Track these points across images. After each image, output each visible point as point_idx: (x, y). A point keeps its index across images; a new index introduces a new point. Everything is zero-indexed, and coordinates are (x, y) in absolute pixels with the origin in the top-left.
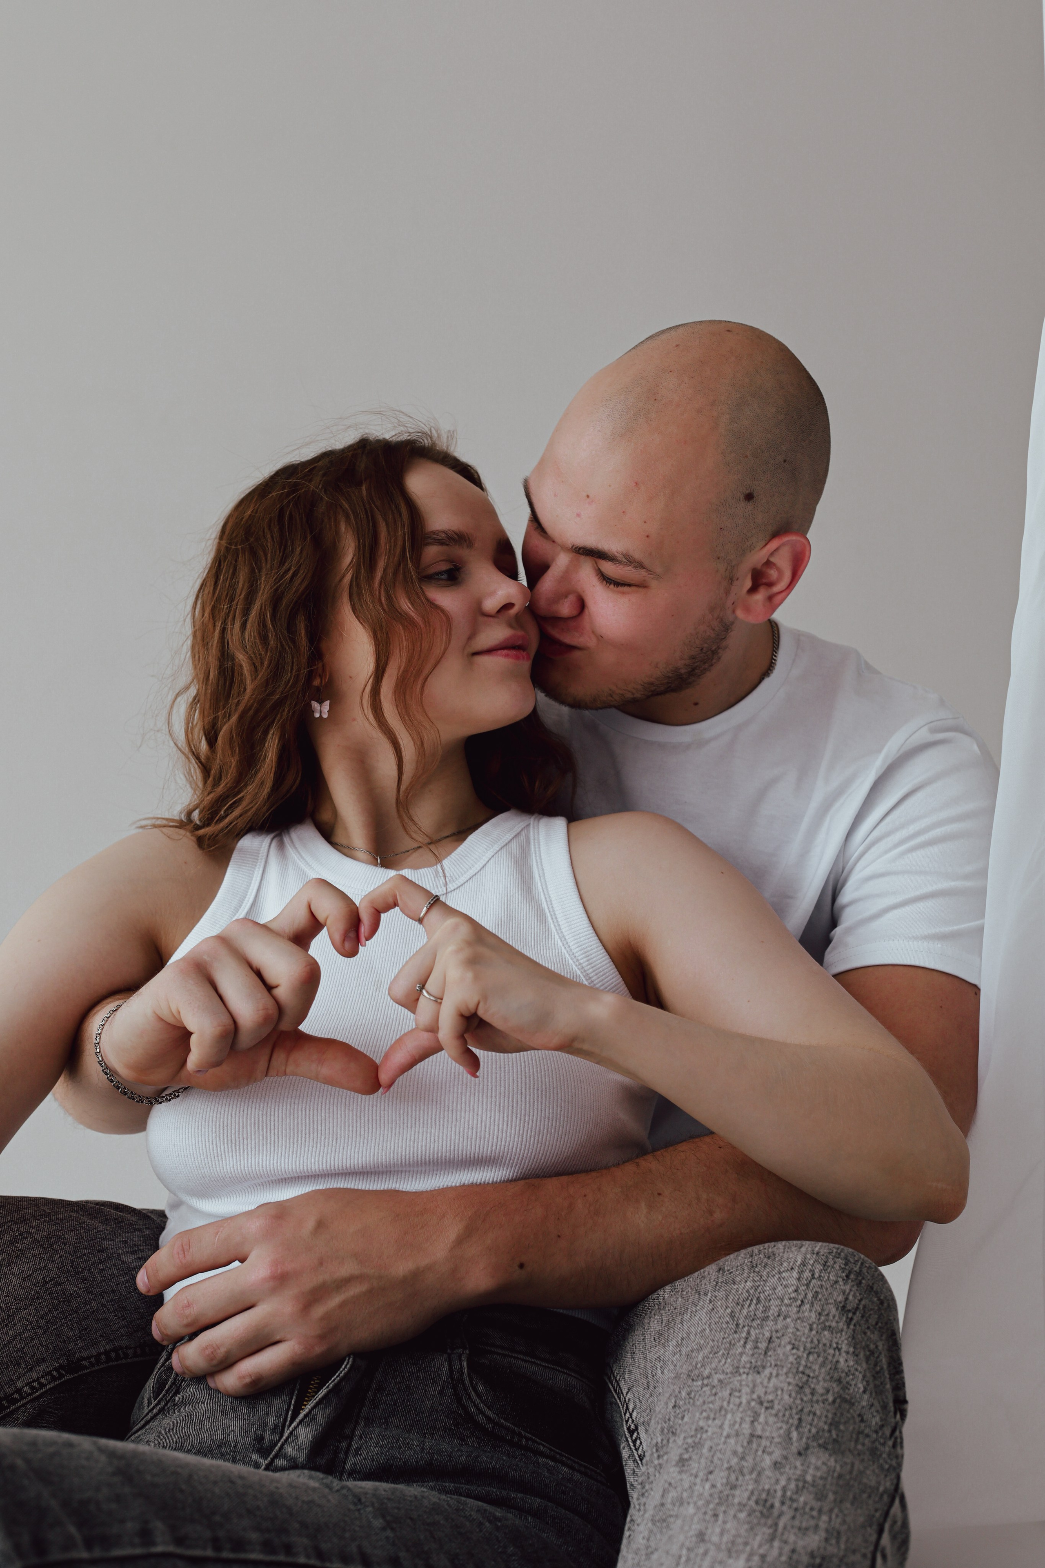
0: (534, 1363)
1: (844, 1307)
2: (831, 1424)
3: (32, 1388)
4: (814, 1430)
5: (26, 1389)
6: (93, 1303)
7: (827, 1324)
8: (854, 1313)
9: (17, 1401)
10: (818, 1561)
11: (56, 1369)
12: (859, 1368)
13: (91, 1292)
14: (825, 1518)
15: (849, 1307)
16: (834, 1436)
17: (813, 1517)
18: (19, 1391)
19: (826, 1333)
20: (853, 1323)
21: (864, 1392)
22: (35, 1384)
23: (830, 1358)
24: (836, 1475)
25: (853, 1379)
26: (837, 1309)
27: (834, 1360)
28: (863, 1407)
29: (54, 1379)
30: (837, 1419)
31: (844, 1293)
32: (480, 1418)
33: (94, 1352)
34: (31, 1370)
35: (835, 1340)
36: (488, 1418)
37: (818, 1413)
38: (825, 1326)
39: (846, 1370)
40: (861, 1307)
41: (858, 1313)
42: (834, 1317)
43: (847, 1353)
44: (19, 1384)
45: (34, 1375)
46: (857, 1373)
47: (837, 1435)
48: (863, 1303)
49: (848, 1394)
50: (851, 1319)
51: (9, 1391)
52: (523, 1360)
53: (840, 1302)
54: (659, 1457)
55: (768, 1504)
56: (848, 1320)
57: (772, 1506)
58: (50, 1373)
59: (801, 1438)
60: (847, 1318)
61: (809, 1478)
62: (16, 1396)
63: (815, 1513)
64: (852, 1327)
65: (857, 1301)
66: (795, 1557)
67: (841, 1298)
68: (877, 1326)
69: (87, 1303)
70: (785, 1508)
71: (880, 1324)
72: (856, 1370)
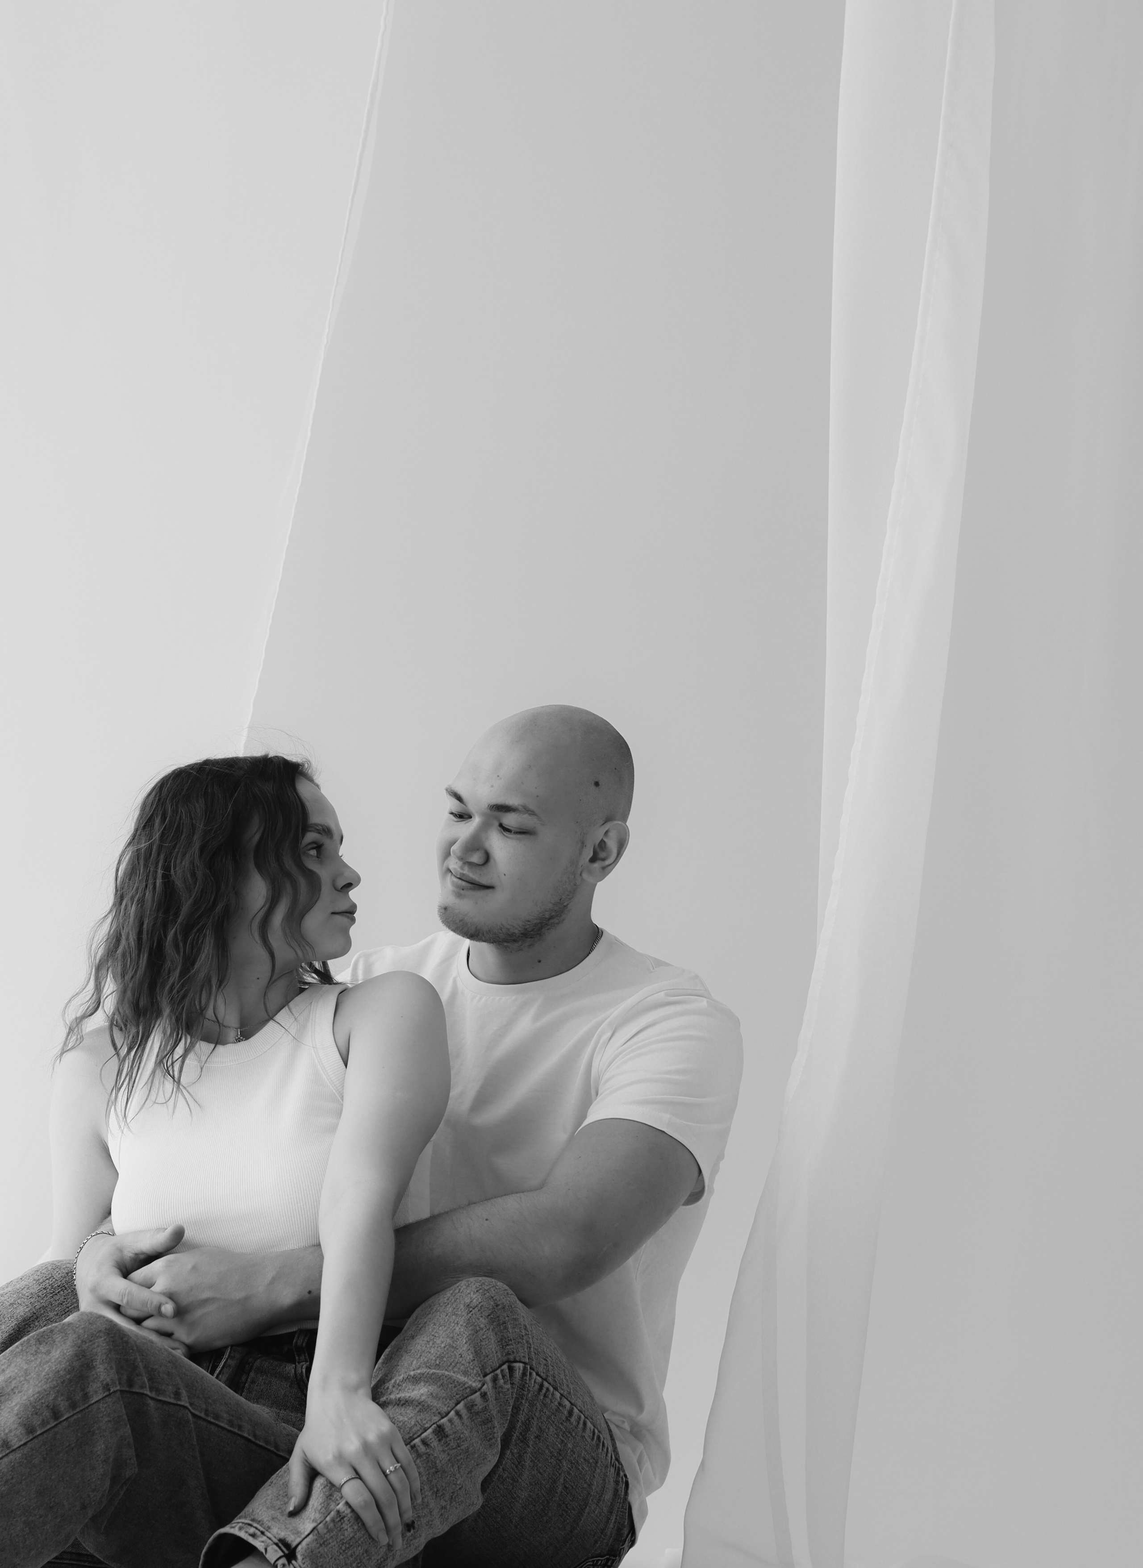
1: (468, 1305)
7: (456, 1313)
8: (474, 1309)
12: (466, 1333)
15: (471, 1305)
19: (454, 1317)
20: (471, 1313)
21: (466, 1343)
23: (451, 1327)
25: (460, 1338)
26: (464, 1306)
31: (471, 1299)
35: (458, 1320)
38: (455, 1314)
39: (458, 1333)
40: (479, 1306)
41: (476, 1309)
42: (461, 1310)
43: (462, 1325)
46: (464, 1335)
48: (482, 1304)
49: (456, 1344)
50: (471, 1311)
53: (467, 1303)
56: (469, 1312)
60: (469, 1310)
64: (470, 1315)
65: (478, 1303)
67: (468, 1301)
72: (464, 1333)
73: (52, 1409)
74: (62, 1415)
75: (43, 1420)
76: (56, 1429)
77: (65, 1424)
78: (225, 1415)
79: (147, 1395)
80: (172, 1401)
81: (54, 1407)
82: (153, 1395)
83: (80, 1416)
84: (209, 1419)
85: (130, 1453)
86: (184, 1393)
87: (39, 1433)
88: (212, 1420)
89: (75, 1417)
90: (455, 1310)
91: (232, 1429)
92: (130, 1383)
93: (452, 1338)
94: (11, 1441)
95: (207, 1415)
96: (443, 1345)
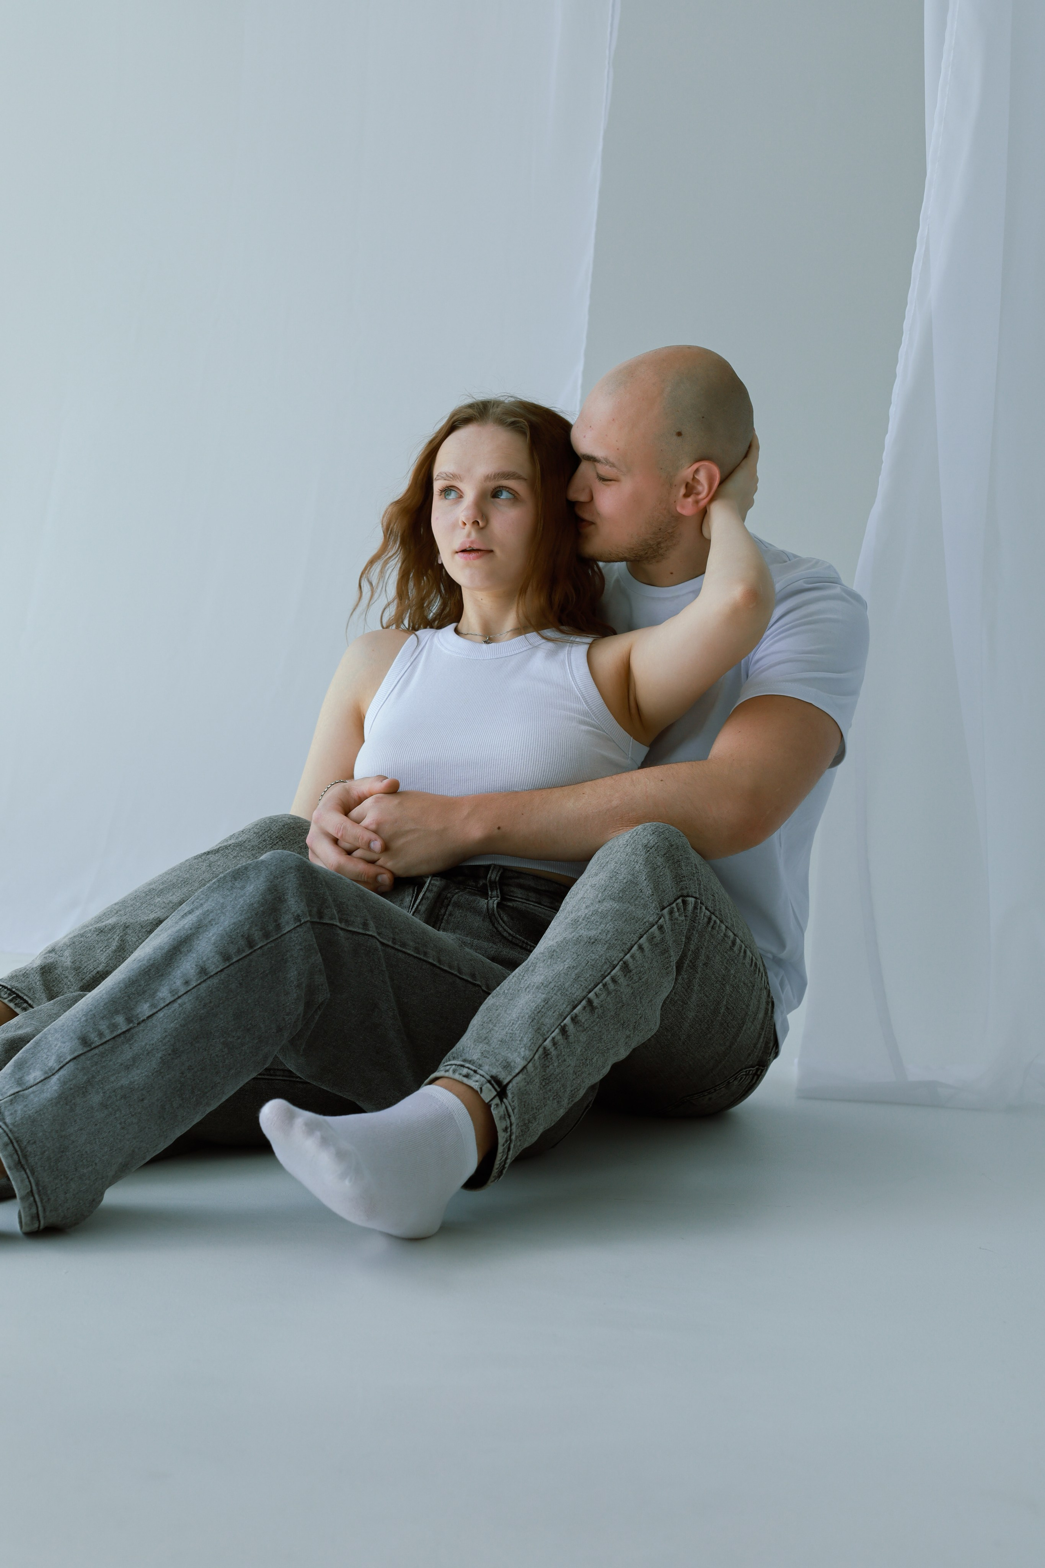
32: (505, 934)
36: (510, 934)
52: (533, 905)
67: (646, 842)
73: (247, 938)
74: (257, 944)
75: (239, 949)
76: (251, 957)
77: (259, 952)
78: (411, 943)
79: (336, 926)
80: (361, 931)
81: (249, 936)
82: (343, 926)
83: (273, 945)
84: (397, 947)
85: (321, 979)
86: (371, 924)
87: (234, 960)
88: (399, 948)
89: (269, 946)
90: (634, 850)
91: (418, 955)
92: (320, 915)
93: (633, 875)
94: (209, 968)
95: (395, 943)
96: (625, 881)
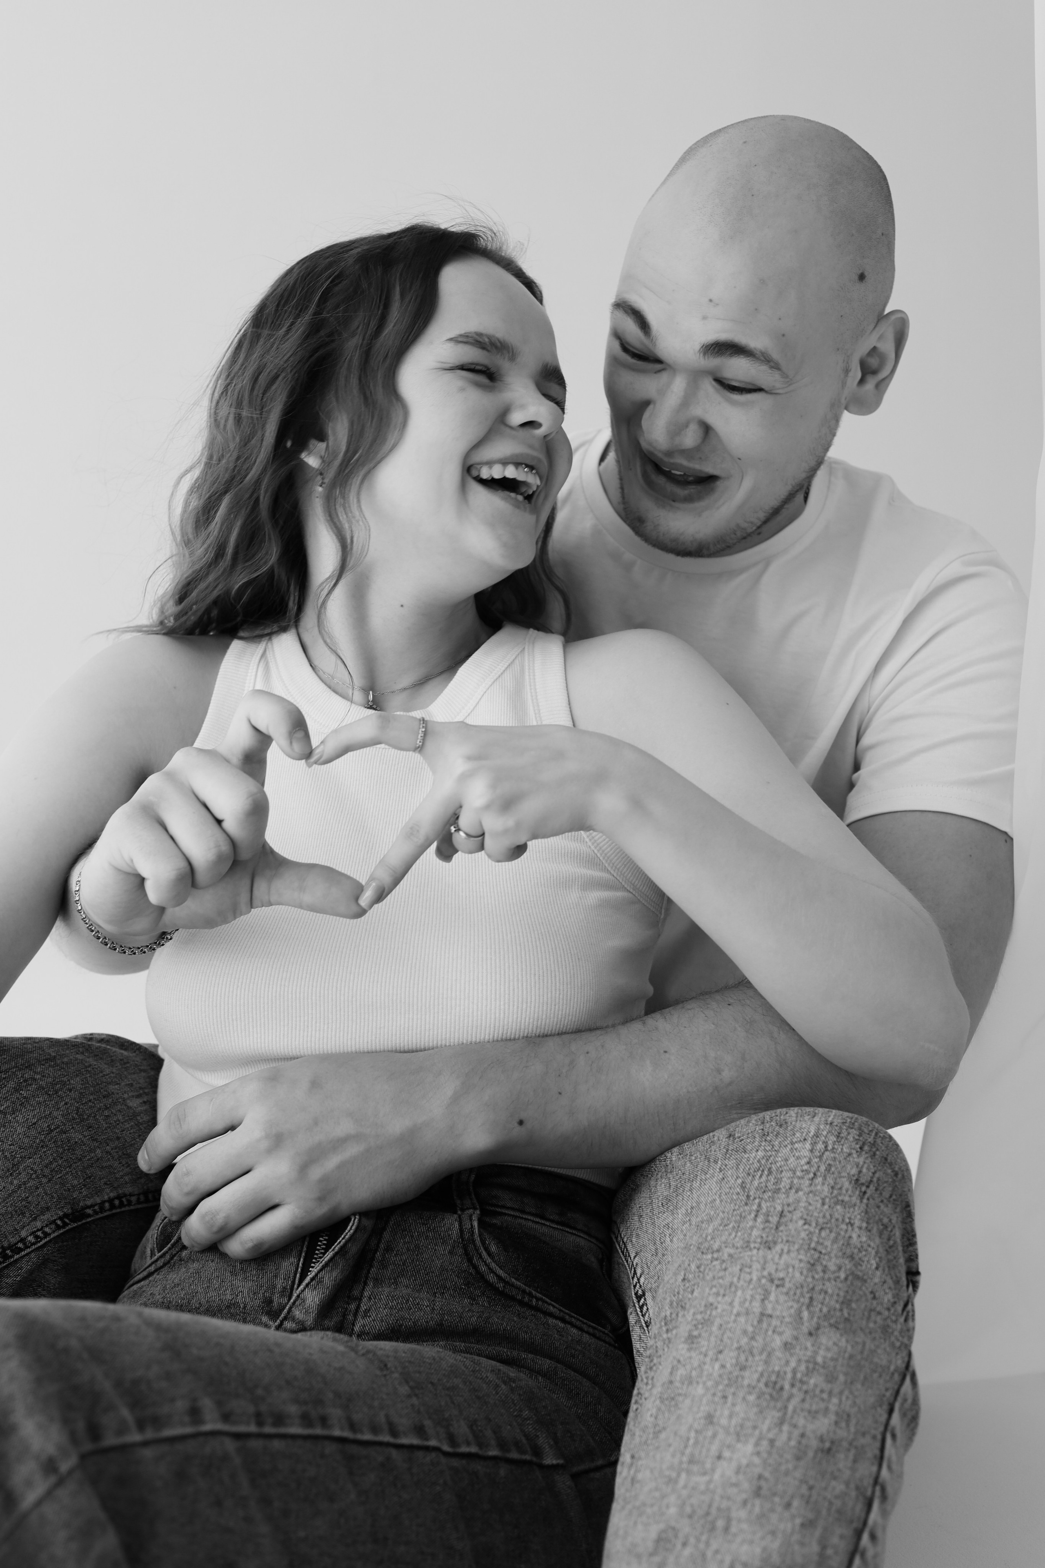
0: (544, 1224)
1: (857, 1180)
2: (843, 1303)
3: (37, 1237)
4: (825, 1310)
5: (31, 1239)
6: (98, 1151)
7: (840, 1198)
8: (868, 1187)
9: (21, 1250)
10: (827, 1445)
11: (61, 1218)
12: (872, 1244)
13: (96, 1140)
14: (835, 1400)
15: (862, 1180)
16: (846, 1315)
17: (823, 1400)
18: (22, 1240)
19: (839, 1207)
20: (866, 1197)
21: (877, 1268)
22: (39, 1233)
23: (842, 1233)
24: (847, 1355)
25: (865, 1256)
26: (850, 1182)
27: (847, 1236)
28: (875, 1284)
29: (58, 1227)
30: (848, 1297)
31: (857, 1166)
32: (491, 1278)
33: (98, 1200)
34: (35, 1219)
35: (848, 1215)
36: (500, 1278)
37: (830, 1291)
38: (838, 1201)
39: (859, 1246)
40: (875, 1180)
41: (871, 1186)
42: (847, 1191)
43: (860, 1228)
44: (23, 1234)
45: (39, 1224)
46: (870, 1249)
47: (849, 1314)
48: (877, 1175)
49: (861, 1271)
50: (865, 1193)
51: (13, 1240)
52: (533, 1221)
53: (854, 1176)
54: (667, 1331)
55: (778, 1386)
56: (861, 1194)
57: (782, 1389)
58: (54, 1222)
59: (812, 1318)
60: (861, 1191)
61: (819, 1359)
62: (20, 1245)
63: (825, 1396)
64: (865, 1201)
65: (871, 1174)
66: (804, 1441)
67: (854, 1171)
68: (891, 1199)
69: (91, 1151)
70: (795, 1391)
71: (894, 1197)
72: (869, 1246)
96: (842, 1275)
